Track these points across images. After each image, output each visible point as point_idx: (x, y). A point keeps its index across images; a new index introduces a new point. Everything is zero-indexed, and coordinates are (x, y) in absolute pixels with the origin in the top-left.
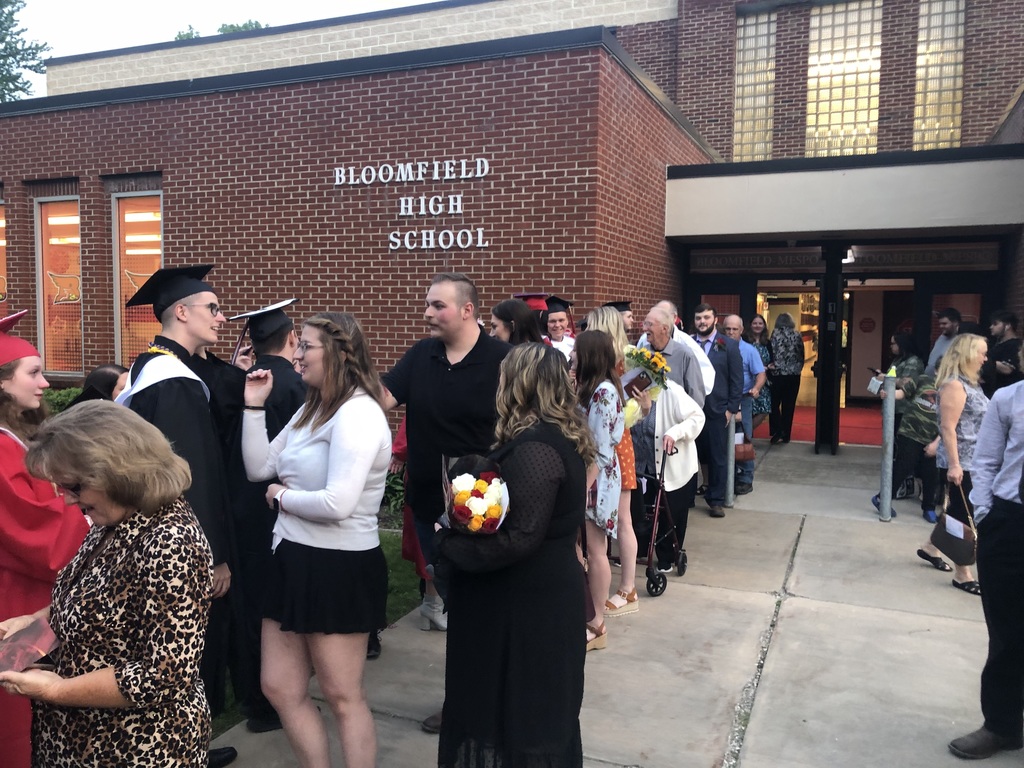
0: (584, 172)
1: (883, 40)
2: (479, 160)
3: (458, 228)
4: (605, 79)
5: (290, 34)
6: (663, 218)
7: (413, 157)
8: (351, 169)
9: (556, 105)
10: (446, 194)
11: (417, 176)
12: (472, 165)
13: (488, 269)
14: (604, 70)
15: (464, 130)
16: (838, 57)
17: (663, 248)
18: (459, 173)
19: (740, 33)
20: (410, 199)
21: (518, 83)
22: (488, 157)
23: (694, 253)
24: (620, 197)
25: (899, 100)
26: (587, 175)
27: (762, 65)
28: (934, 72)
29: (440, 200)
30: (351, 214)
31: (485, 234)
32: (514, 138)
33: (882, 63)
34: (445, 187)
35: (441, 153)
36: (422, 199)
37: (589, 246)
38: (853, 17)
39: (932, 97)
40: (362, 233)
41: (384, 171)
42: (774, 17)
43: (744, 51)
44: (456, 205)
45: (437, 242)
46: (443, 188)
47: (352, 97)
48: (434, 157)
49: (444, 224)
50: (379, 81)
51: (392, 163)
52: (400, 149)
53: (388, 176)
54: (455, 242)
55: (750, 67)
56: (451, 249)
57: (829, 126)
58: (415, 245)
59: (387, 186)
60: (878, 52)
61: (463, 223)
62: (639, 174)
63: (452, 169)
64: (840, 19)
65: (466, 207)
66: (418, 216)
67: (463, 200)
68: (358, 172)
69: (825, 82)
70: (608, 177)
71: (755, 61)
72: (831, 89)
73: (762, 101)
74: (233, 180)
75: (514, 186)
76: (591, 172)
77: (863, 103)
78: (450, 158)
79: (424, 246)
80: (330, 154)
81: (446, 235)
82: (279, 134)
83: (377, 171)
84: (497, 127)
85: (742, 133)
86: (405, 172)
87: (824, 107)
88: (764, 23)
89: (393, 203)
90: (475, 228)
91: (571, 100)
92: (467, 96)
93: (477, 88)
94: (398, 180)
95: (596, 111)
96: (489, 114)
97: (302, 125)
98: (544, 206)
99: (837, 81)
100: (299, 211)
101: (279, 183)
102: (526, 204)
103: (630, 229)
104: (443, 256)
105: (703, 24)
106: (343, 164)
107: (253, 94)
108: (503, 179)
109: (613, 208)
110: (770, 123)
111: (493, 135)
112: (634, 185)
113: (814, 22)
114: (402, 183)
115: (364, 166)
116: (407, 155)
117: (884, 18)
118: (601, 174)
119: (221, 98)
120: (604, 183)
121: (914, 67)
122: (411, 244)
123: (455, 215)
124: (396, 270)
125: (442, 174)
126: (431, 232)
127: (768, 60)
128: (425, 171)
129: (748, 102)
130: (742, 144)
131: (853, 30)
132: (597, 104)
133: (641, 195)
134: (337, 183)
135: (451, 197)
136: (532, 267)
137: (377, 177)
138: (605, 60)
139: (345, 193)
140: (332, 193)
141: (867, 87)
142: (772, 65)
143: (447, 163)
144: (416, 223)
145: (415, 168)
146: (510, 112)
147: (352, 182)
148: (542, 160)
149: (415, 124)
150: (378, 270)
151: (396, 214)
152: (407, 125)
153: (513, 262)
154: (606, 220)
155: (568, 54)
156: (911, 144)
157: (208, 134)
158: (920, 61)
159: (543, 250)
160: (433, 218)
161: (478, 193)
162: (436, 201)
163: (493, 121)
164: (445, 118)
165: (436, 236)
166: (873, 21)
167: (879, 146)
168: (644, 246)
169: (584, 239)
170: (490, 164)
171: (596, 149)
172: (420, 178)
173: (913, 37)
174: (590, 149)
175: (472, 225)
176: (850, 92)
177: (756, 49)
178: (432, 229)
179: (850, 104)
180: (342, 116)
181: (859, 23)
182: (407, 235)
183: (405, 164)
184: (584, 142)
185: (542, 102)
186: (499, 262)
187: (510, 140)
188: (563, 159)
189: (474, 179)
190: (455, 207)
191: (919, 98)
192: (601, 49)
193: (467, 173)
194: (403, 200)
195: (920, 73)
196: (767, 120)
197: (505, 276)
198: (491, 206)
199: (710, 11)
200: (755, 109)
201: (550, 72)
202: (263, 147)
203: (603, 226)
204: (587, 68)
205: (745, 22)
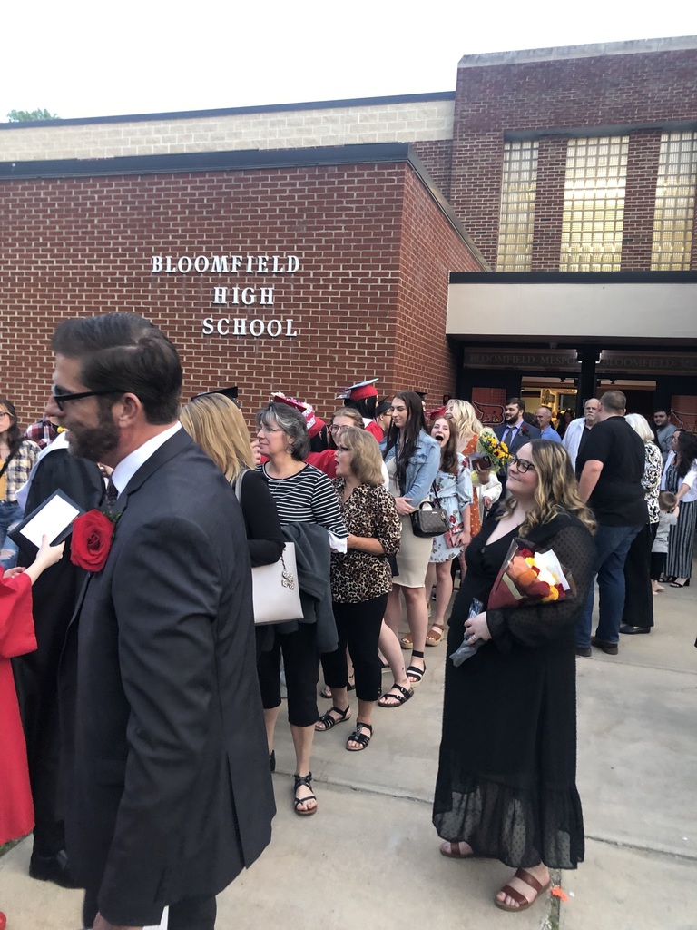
0: (387, 274)
1: (628, 173)
2: (290, 257)
3: (268, 318)
4: (408, 192)
5: (92, 126)
6: (445, 318)
7: (229, 251)
8: (169, 258)
9: (364, 212)
10: (259, 287)
11: (231, 268)
12: (283, 262)
13: (296, 357)
14: (408, 184)
15: (277, 229)
16: (590, 184)
17: (443, 343)
18: (272, 268)
19: (507, 156)
20: (224, 289)
21: (329, 190)
22: (299, 255)
23: (467, 350)
24: (414, 298)
25: (640, 225)
26: (390, 277)
27: (525, 186)
28: (670, 203)
29: (253, 291)
30: (167, 300)
31: (293, 324)
32: (324, 239)
33: (627, 192)
34: (257, 280)
35: (255, 248)
36: (236, 290)
37: (389, 340)
38: (603, 151)
39: (668, 224)
40: (177, 318)
41: (200, 262)
42: (536, 145)
43: (509, 172)
44: (268, 296)
45: (248, 330)
46: (255, 280)
47: (172, 192)
48: (248, 252)
49: (255, 314)
50: (198, 179)
51: (208, 255)
52: (216, 242)
53: (204, 266)
54: (266, 330)
55: (514, 187)
56: (262, 336)
57: (581, 243)
58: (227, 332)
59: (202, 276)
60: (623, 183)
61: (273, 314)
62: (429, 278)
63: (265, 264)
64: (592, 151)
65: (277, 299)
66: (231, 305)
67: (274, 292)
68: (175, 262)
69: (578, 205)
70: (407, 279)
71: (519, 182)
72: (583, 211)
73: (523, 218)
74: (52, 262)
75: (322, 283)
76: (393, 274)
77: (610, 226)
78: (263, 254)
79: (236, 332)
80: (148, 243)
81: (257, 323)
82: (99, 221)
83: (193, 261)
84: (308, 228)
85: (505, 245)
86: (220, 264)
87: (577, 226)
88: (528, 149)
89: (207, 292)
90: (285, 318)
91: (377, 208)
92: (281, 198)
93: (290, 191)
94: (213, 270)
95: (400, 220)
96: (301, 216)
97: (122, 215)
98: (349, 303)
99: (589, 204)
100: (116, 295)
101: (97, 267)
102: (333, 300)
103: (421, 326)
104: (254, 343)
105: (475, 146)
106: (161, 253)
107: (75, 182)
108: (312, 276)
109: (409, 307)
110: (530, 237)
111: (305, 235)
112: (425, 287)
113: (571, 152)
114: (217, 273)
115: (180, 256)
116: (222, 248)
117: (629, 153)
118: (402, 277)
119: (43, 184)
120: (404, 284)
121: (654, 198)
122: (224, 330)
123: (267, 305)
124: (208, 353)
125: (254, 267)
126: (243, 320)
127: (530, 182)
128: (239, 264)
129: (512, 218)
130: (504, 255)
131: (603, 161)
132: (401, 214)
133: (430, 296)
134: (155, 270)
135: (263, 290)
136: (336, 356)
137: (193, 267)
138: (409, 175)
139: (161, 280)
140: (149, 280)
141: (614, 212)
142: (534, 186)
143: (260, 258)
144: (229, 311)
145: (230, 261)
146: (321, 216)
147: (168, 270)
148: (349, 261)
149: (231, 220)
150: (191, 353)
151: (210, 302)
152: (223, 222)
153: (319, 351)
154: (404, 317)
155: (376, 167)
156: (649, 264)
157: (29, 217)
158: (659, 192)
159: (347, 342)
160: (246, 307)
161: (289, 287)
162: (249, 291)
163: (304, 222)
164: (261, 217)
165: (248, 324)
166: (620, 155)
167: (623, 264)
168: (431, 343)
169: (385, 334)
170: (301, 261)
171: (398, 254)
172: (234, 270)
173: (654, 171)
174: (392, 254)
175: (282, 315)
176: (600, 215)
177: (520, 172)
178: (244, 317)
179: (599, 226)
180: (162, 209)
181: (609, 156)
182: (220, 322)
183: (220, 256)
184: (388, 247)
185: (351, 209)
186: (306, 351)
187: (320, 241)
188: (368, 261)
189: (285, 274)
190: (267, 299)
191: (657, 225)
192: (406, 166)
193: (279, 269)
194: (217, 289)
195: (658, 203)
196: (527, 235)
197: (311, 364)
198: (301, 299)
199: (481, 135)
200: (517, 224)
201: (359, 182)
202: (83, 233)
203: (401, 323)
204: (393, 181)
205: (511, 147)
